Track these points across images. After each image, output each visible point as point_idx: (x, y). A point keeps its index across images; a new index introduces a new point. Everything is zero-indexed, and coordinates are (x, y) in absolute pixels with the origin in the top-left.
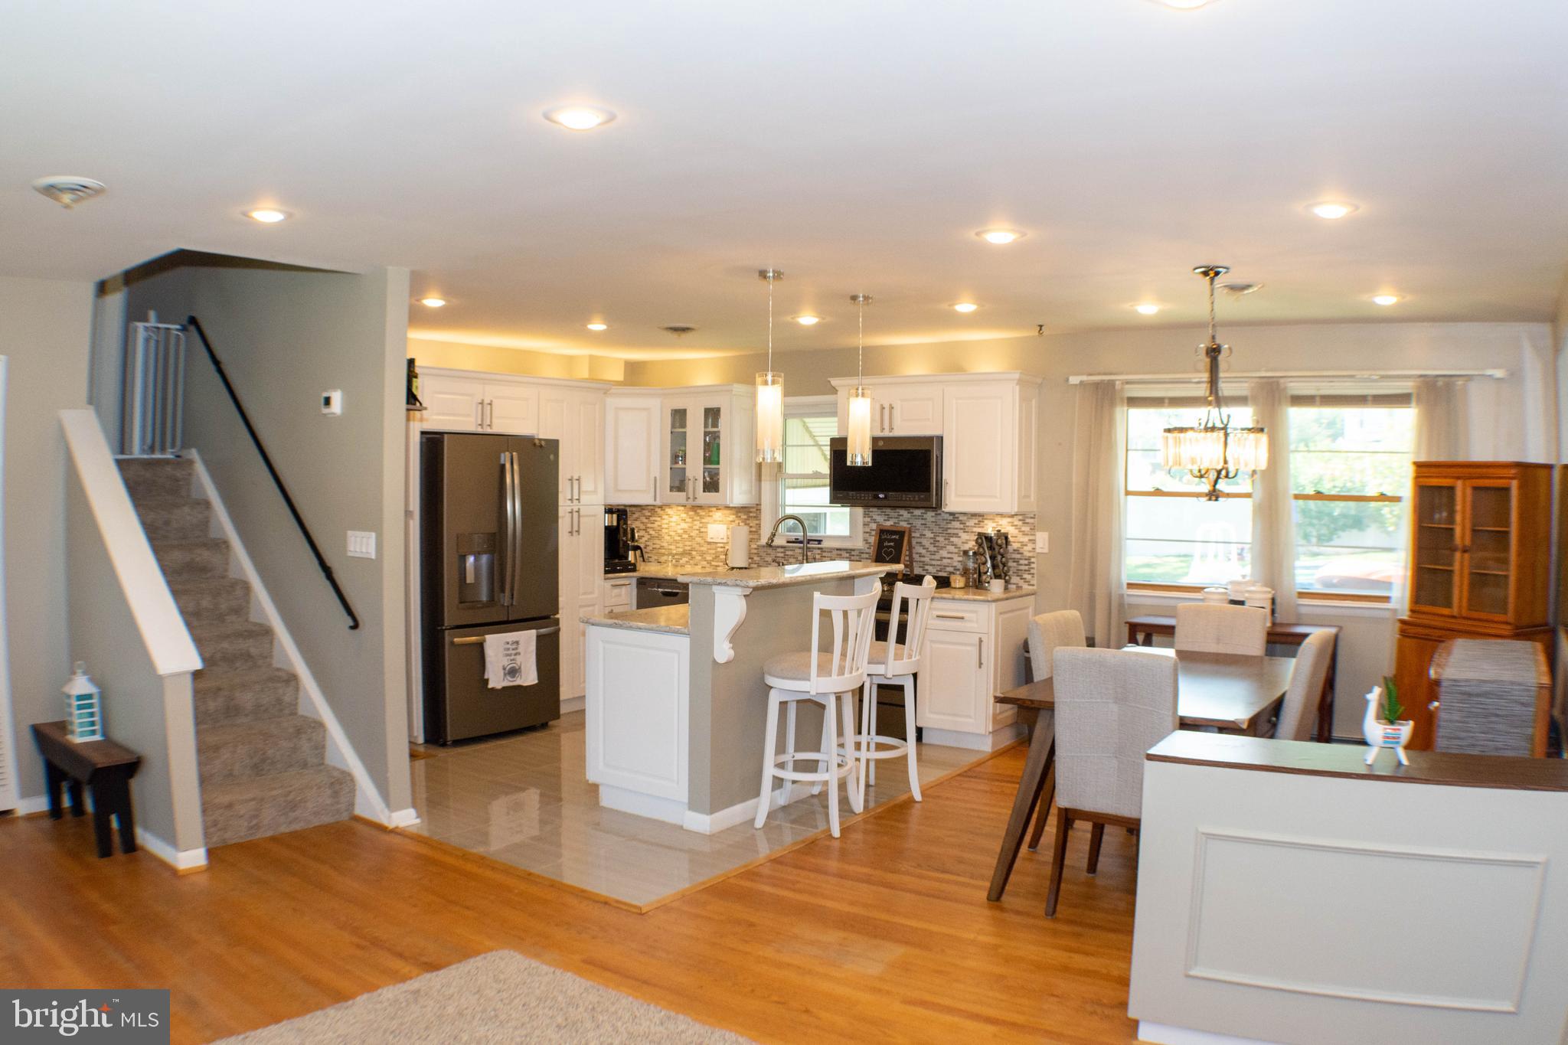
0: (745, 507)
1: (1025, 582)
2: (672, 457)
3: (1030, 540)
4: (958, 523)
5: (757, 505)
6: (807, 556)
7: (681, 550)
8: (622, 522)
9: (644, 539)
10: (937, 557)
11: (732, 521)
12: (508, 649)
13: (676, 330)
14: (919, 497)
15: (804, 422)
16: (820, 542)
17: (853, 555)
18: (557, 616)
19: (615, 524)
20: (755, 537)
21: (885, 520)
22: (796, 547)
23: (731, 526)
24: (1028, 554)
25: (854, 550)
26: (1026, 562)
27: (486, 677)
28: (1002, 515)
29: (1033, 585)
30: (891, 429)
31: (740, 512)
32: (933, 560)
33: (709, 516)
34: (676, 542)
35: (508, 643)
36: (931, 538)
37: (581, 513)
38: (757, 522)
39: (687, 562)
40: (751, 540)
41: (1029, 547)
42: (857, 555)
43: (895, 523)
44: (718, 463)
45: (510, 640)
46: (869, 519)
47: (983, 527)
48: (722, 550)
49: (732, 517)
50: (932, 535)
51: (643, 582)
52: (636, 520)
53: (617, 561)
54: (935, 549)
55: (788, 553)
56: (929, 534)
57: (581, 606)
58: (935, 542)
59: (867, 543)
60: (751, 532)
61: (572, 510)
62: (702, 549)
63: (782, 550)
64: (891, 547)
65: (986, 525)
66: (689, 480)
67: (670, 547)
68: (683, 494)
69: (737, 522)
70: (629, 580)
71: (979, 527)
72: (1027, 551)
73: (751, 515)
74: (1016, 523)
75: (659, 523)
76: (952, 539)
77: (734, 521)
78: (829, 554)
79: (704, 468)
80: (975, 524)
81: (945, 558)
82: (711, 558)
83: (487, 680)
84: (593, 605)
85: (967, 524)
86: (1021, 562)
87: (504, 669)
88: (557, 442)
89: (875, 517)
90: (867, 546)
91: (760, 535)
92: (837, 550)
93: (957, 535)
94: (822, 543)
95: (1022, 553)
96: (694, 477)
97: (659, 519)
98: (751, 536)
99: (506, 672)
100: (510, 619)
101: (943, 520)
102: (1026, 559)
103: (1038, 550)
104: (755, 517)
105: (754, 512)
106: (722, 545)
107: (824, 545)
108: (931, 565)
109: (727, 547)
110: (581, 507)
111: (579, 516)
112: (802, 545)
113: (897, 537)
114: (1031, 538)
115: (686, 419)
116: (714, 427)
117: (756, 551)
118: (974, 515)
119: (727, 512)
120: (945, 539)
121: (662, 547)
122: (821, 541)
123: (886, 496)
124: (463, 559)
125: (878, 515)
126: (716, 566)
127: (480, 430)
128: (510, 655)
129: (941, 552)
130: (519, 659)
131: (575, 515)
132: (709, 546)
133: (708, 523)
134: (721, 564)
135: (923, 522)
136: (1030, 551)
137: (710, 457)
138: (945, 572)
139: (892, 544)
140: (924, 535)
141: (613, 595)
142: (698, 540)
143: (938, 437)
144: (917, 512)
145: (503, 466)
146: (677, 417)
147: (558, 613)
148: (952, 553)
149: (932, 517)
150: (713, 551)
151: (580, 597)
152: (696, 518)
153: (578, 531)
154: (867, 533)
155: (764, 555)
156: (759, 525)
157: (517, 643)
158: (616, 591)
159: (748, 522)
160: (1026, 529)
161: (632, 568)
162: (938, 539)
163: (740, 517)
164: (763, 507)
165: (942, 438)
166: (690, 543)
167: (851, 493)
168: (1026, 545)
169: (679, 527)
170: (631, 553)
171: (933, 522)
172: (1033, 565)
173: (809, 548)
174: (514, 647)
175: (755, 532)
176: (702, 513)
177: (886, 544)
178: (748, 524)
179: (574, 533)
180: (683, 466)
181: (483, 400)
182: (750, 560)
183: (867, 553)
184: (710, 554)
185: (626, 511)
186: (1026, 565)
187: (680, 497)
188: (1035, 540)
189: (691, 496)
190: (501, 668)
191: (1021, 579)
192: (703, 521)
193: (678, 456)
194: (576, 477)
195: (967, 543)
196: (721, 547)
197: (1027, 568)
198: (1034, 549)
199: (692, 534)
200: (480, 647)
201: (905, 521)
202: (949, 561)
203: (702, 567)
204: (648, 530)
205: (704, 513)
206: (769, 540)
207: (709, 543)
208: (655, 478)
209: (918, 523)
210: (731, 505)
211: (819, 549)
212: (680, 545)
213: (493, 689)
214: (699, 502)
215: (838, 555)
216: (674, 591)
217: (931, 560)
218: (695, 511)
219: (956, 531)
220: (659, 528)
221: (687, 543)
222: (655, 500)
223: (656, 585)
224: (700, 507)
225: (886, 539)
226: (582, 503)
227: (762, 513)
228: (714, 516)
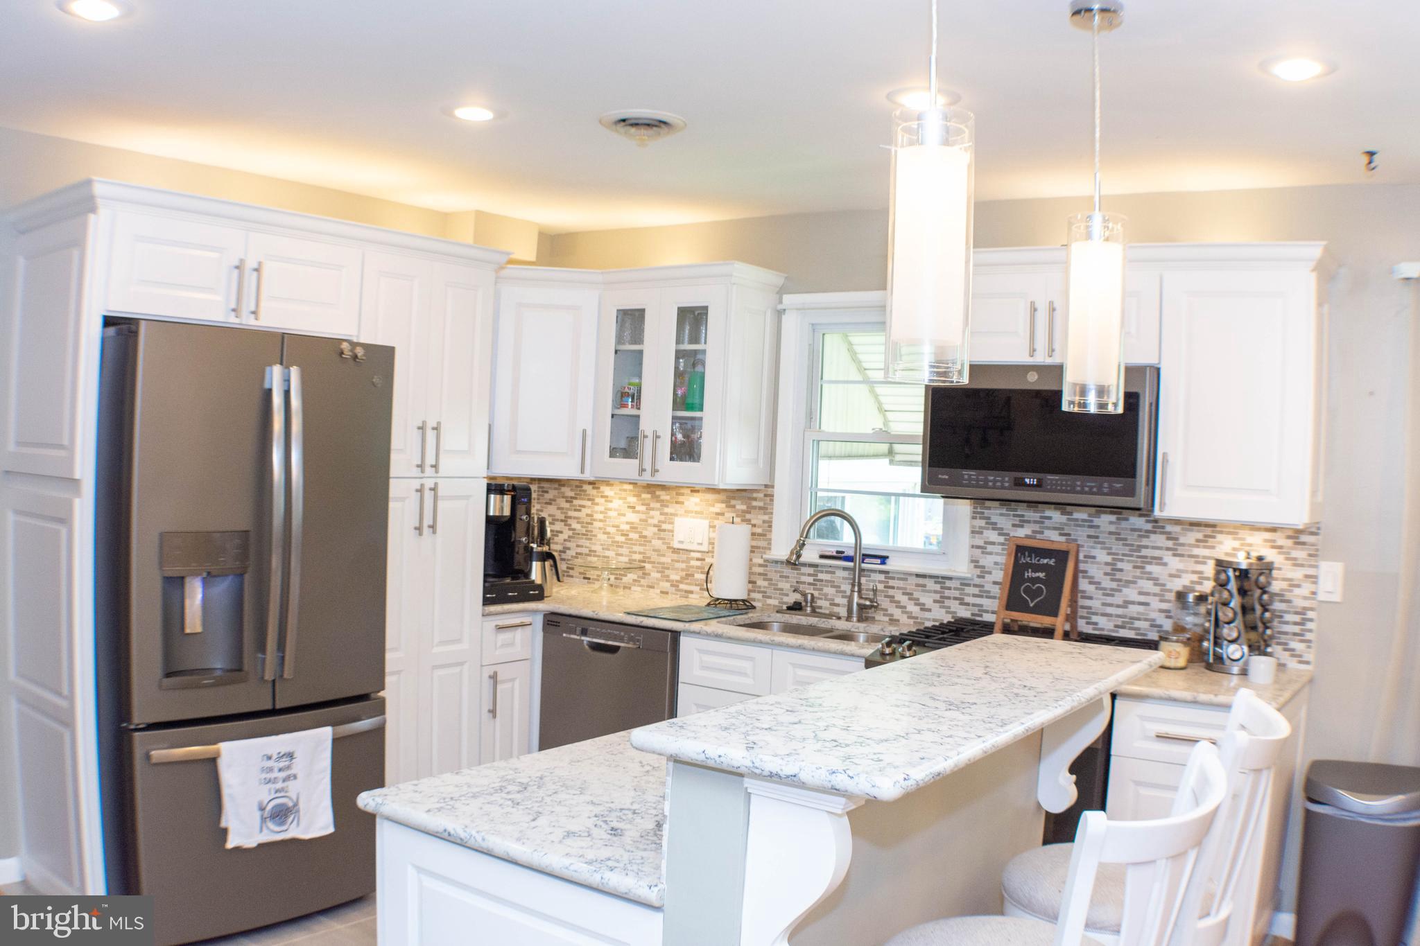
0: (745, 490)
1: (1293, 656)
2: (615, 393)
3: (1307, 576)
4: (1164, 537)
5: (766, 486)
6: (860, 585)
7: (625, 559)
8: (521, 509)
9: (561, 537)
10: (1118, 599)
11: (718, 514)
12: (271, 770)
13: (635, 124)
14: (1110, 487)
15: (850, 344)
16: (883, 559)
17: (949, 588)
18: (381, 694)
19: (507, 512)
20: (762, 543)
21: (1014, 525)
22: (838, 567)
23: (716, 522)
24: (1300, 603)
25: (950, 578)
26: (1297, 618)
27: (223, 824)
28: (1254, 528)
29: (1307, 663)
30: (1051, 351)
31: (734, 498)
32: (1110, 605)
33: (677, 503)
34: (619, 545)
35: (269, 758)
36: (1107, 564)
37: (440, 493)
38: (766, 518)
39: (634, 580)
40: (753, 550)
41: (1306, 589)
42: (956, 589)
43: (1034, 532)
44: (701, 410)
45: (274, 752)
46: (982, 523)
47: (1213, 547)
48: (698, 563)
49: (720, 507)
50: (1109, 559)
51: (553, 621)
52: (550, 504)
53: (508, 580)
54: (1114, 585)
55: (821, 576)
56: (1102, 556)
57: (435, 667)
58: (1113, 572)
59: (976, 567)
60: (753, 534)
61: (422, 485)
62: (663, 559)
63: (811, 570)
64: (1038, 580)
65: (1220, 543)
66: (645, 437)
67: (607, 553)
68: (633, 463)
69: (729, 515)
70: (530, 614)
71: (1205, 547)
72: (1299, 597)
73: (755, 503)
74: (1281, 542)
75: (588, 511)
76: (1149, 568)
77: (723, 514)
78: (901, 584)
79: (674, 418)
80: (1198, 541)
81: (1133, 603)
82: (678, 578)
83: (225, 832)
84: (462, 664)
85: (1182, 540)
86: (1288, 617)
87: (262, 809)
88: (391, 350)
89: (994, 519)
90: (978, 571)
91: (769, 541)
92: (918, 576)
93: (1159, 561)
94: (888, 561)
95: (1289, 601)
96: (655, 432)
97: (589, 503)
98: (754, 543)
99: (266, 814)
100: (278, 707)
101: (1133, 530)
102: (1297, 613)
103: (1322, 596)
104: (760, 508)
105: (761, 500)
106: (698, 555)
107: (891, 565)
108: (1104, 615)
109: (709, 560)
110: (438, 480)
111: (436, 498)
112: (851, 564)
113: (1052, 562)
114: (1311, 572)
115: (642, 331)
116: (691, 342)
117: (761, 570)
118: (1195, 524)
119: (710, 497)
120: (1135, 567)
121: (592, 552)
122: (887, 557)
123: (1039, 481)
124: (174, 585)
125: (1002, 515)
126: (686, 592)
127: (233, 320)
128: (275, 780)
129: (1125, 590)
130: (293, 788)
131: (428, 496)
132: (675, 556)
133: (675, 515)
134: (696, 589)
135: (1092, 532)
136: (1305, 598)
137: (684, 397)
138: (1131, 629)
139: (1041, 575)
140: (1094, 557)
141: (499, 644)
142: (657, 543)
143: (1151, 367)
144: (1081, 515)
145: (268, 393)
146: (628, 325)
147: (383, 689)
148: (1147, 594)
149: (1111, 523)
150: (683, 566)
151: (436, 650)
152: (653, 505)
153: (433, 527)
154: (978, 547)
155: (775, 577)
156: (769, 524)
157: (290, 756)
158: (505, 636)
159: (748, 516)
160: (1300, 554)
161: (538, 593)
162: (1120, 565)
163: (734, 507)
164: (777, 491)
165: (1158, 370)
166: (641, 549)
167: (966, 473)
168: (1298, 586)
169: (623, 519)
170: (536, 566)
171: (1111, 533)
172: (1310, 625)
173: (864, 570)
174: (282, 765)
175: (761, 539)
176: (664, 495)
177: (1029, 574)
178: (749, 521)
179: (426, 530)
180: (634, 412)
181: (242, 261)
182: (751, 585)
183: (975, 586)
184: (677, 569)
185: (529, 489)
186: (1296, 623)
187: (627, 467)
188: (1316, 577)
189: (648, 466)
190: (256, 808)
191: (1285, 650)
192: (666, 510)
193: (628, 396)
194: (431, 423)
195: (1179, 577)
196: (698, 559)
197: (1297, 629)
198: (1314, 593)
199: (645, 533)
200: (212, 762)
201: (1055, 529)
202: (1141, 609)
203: (662, 592)
204: (570, 521)
205: (668, 498)
206: (792, 553)
207: (676, 551)
208: (584, 431)
209: (1081, 534)
210: (722, 487)
211: (881, 572)
212: (624, 551)
213: (238, 850)
214: (660, 478)
215: (917, 585)
216: (610, 643)
217: (1104, 604)
218: (653, 493)
219: (1157, 553)
220: (588, 520)
221: (636, 548)
222: (582, 472)
223: (579, 629)
224: (663, 487)
225: (1028, 566)
226: (442, 471)
227: (775, 502)
228: (686, 503)
